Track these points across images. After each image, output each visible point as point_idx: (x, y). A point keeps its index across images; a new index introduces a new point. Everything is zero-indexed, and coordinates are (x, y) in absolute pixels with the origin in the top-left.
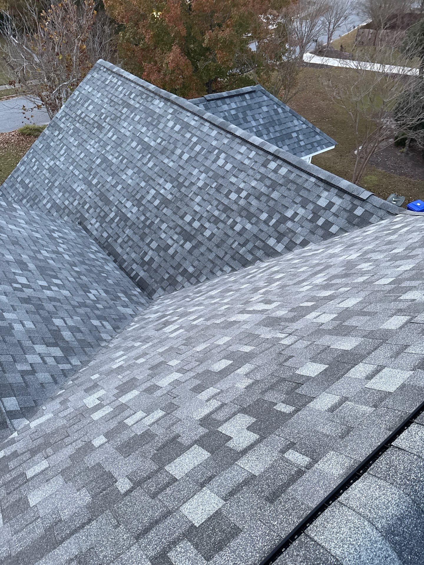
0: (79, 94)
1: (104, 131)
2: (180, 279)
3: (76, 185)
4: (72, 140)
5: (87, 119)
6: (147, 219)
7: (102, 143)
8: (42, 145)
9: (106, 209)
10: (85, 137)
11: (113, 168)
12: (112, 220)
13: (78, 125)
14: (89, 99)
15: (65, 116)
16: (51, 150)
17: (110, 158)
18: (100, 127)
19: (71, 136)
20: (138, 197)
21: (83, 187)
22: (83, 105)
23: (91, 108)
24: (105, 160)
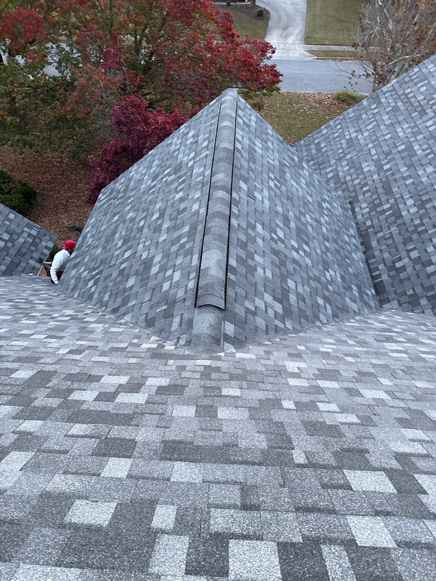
0: (418, 72)
1: (425, 118)
2: (424, 302)
3: (366, 164)
4: (386, 117)
5: (413, 100)
6: (422, 224)
7: (414, 130)
8: (353, 114)
9: (384, 198)
10: (401, 118)
11: (413, 159)
12: (384, 211)
13: (400, 104)
14: (426, 79)
15: (391, 91)
16: (360, 122)
17: (416, 148)
18: (423, 113)
19: (387, 113)
20: (424, 198)
21: (373, 168)
22: (416, 85)
23: (424, 88)
24: (410, 148)
